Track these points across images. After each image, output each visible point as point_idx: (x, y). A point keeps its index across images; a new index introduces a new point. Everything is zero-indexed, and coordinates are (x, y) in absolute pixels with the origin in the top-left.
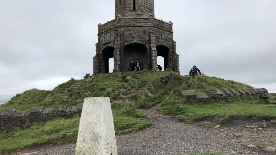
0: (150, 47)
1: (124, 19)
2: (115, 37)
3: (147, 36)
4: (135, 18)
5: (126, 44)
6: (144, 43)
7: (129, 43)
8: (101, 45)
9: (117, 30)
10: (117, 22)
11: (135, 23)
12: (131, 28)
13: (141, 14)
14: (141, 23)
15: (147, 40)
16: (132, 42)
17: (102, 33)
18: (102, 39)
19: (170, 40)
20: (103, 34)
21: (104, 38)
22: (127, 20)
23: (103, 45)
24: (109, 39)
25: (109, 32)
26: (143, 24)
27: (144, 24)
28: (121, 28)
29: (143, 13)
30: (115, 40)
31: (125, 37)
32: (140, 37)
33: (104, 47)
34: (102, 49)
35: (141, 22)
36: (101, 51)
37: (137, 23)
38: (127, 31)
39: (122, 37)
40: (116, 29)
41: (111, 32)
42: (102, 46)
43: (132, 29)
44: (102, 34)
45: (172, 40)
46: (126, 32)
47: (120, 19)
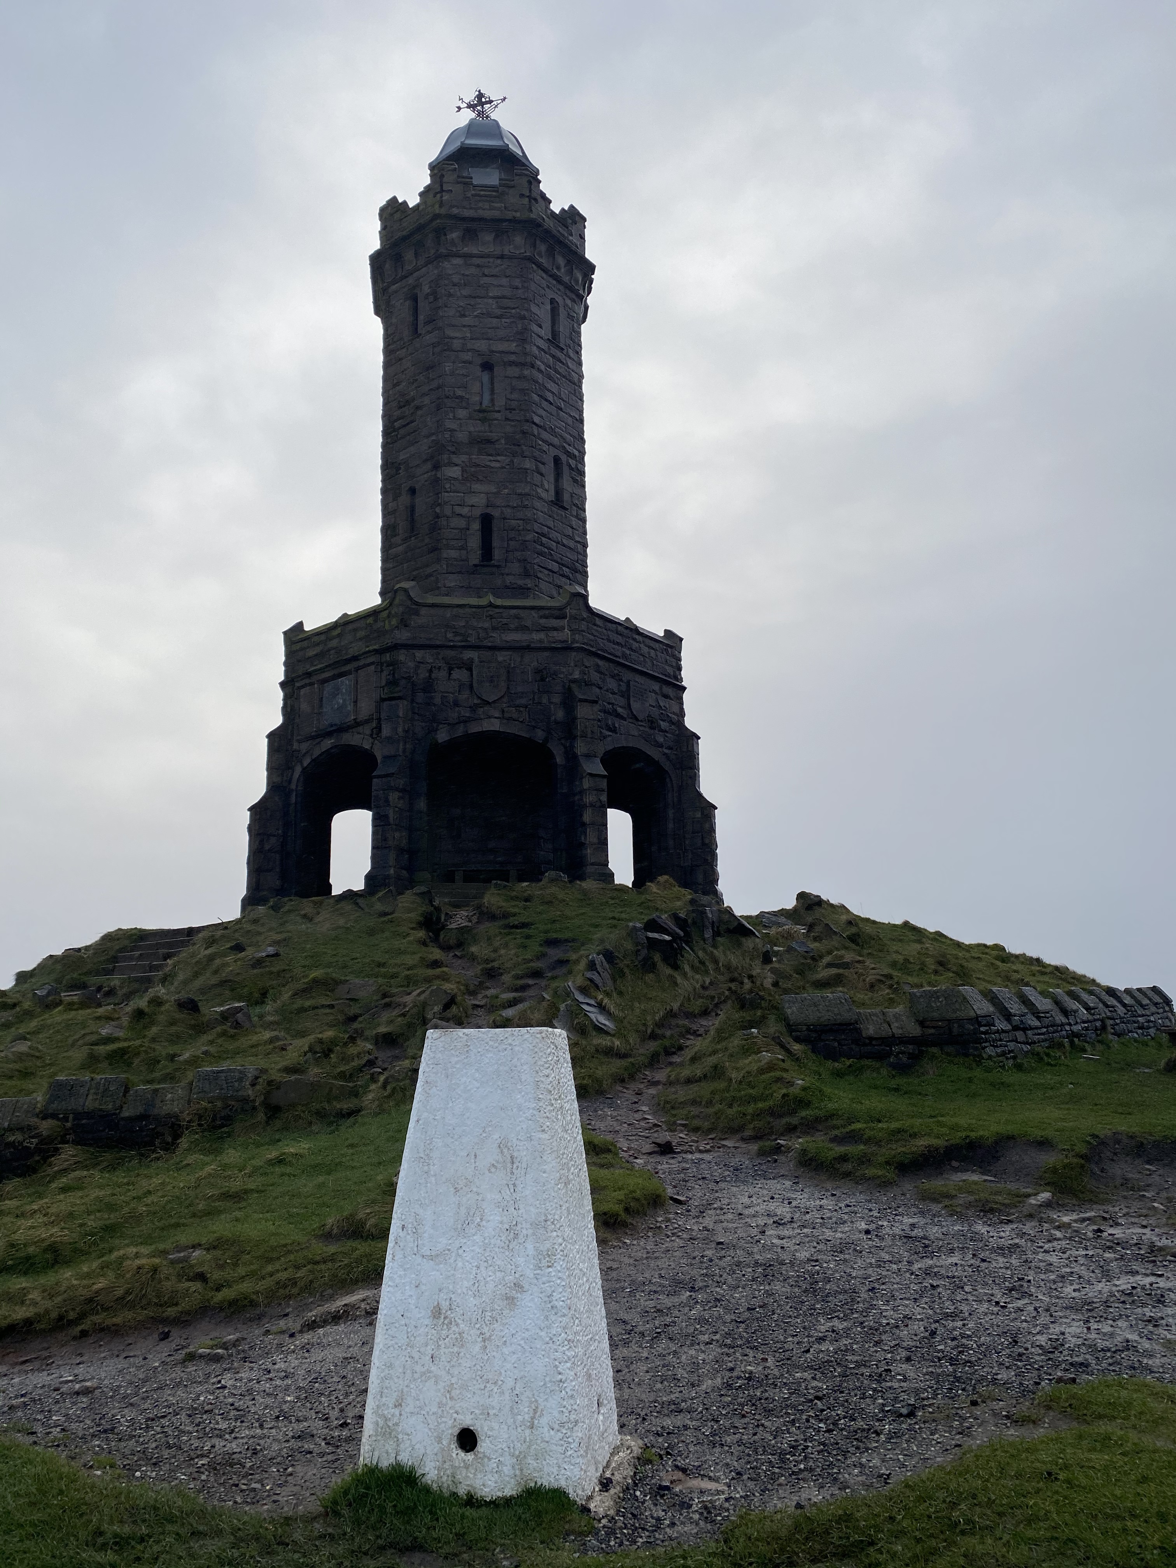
0: (572, 758)
1: (433, 606)
2: (383, 700)
3: (557, 699)
4: (491, 605)
5: (442, 736)
6: (539, 735)
7: (460, 731)
8: (299, 742)
9: (393, 664)
10: (394, 622)
11: (494, 629)
12: (473, 655)
13: (521, 588)
14: (523, 629)
15: (556, 722)
16: (474, 728)
17: (309, 675)
18: (304, 707)
19: (672, 722)
20: (314, 679)
21: (321, 699)
22: (448, 613)
23: (313, 738)
24: (350, 708)
25: (349, 673)
26: (536, 636)
27: (542, 635)
28: (419, 654)
29: (529, 583)
30: (383, 715)
31: (438, 700)
32: (518, 702)
33: (317, 752)
34: (306, 762)
35: (528, 623)
36: (298, 770)
37: (505, 628)
38: (450, 669)
39: (420, 697)
40: (387, 657)
41: (357, 669)
42: (304, 747)
43: (476, 659)
44: (307, 681)
45: (680, 725)
46: (443, 674)
47: (414, 608)
